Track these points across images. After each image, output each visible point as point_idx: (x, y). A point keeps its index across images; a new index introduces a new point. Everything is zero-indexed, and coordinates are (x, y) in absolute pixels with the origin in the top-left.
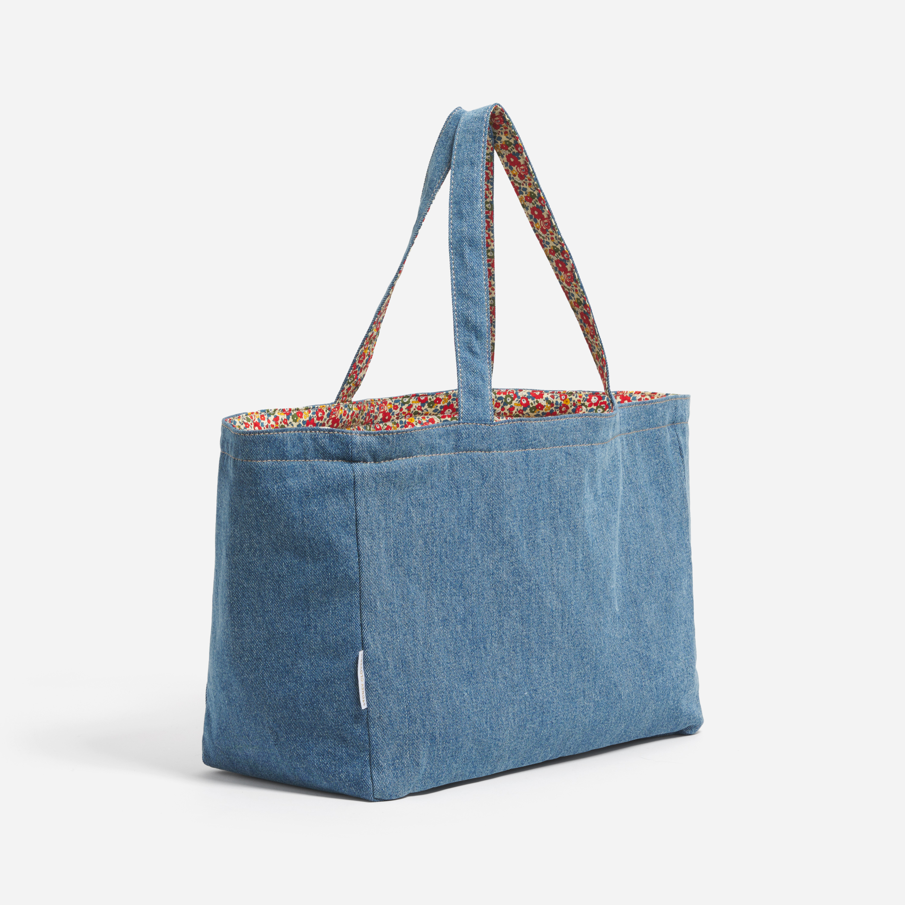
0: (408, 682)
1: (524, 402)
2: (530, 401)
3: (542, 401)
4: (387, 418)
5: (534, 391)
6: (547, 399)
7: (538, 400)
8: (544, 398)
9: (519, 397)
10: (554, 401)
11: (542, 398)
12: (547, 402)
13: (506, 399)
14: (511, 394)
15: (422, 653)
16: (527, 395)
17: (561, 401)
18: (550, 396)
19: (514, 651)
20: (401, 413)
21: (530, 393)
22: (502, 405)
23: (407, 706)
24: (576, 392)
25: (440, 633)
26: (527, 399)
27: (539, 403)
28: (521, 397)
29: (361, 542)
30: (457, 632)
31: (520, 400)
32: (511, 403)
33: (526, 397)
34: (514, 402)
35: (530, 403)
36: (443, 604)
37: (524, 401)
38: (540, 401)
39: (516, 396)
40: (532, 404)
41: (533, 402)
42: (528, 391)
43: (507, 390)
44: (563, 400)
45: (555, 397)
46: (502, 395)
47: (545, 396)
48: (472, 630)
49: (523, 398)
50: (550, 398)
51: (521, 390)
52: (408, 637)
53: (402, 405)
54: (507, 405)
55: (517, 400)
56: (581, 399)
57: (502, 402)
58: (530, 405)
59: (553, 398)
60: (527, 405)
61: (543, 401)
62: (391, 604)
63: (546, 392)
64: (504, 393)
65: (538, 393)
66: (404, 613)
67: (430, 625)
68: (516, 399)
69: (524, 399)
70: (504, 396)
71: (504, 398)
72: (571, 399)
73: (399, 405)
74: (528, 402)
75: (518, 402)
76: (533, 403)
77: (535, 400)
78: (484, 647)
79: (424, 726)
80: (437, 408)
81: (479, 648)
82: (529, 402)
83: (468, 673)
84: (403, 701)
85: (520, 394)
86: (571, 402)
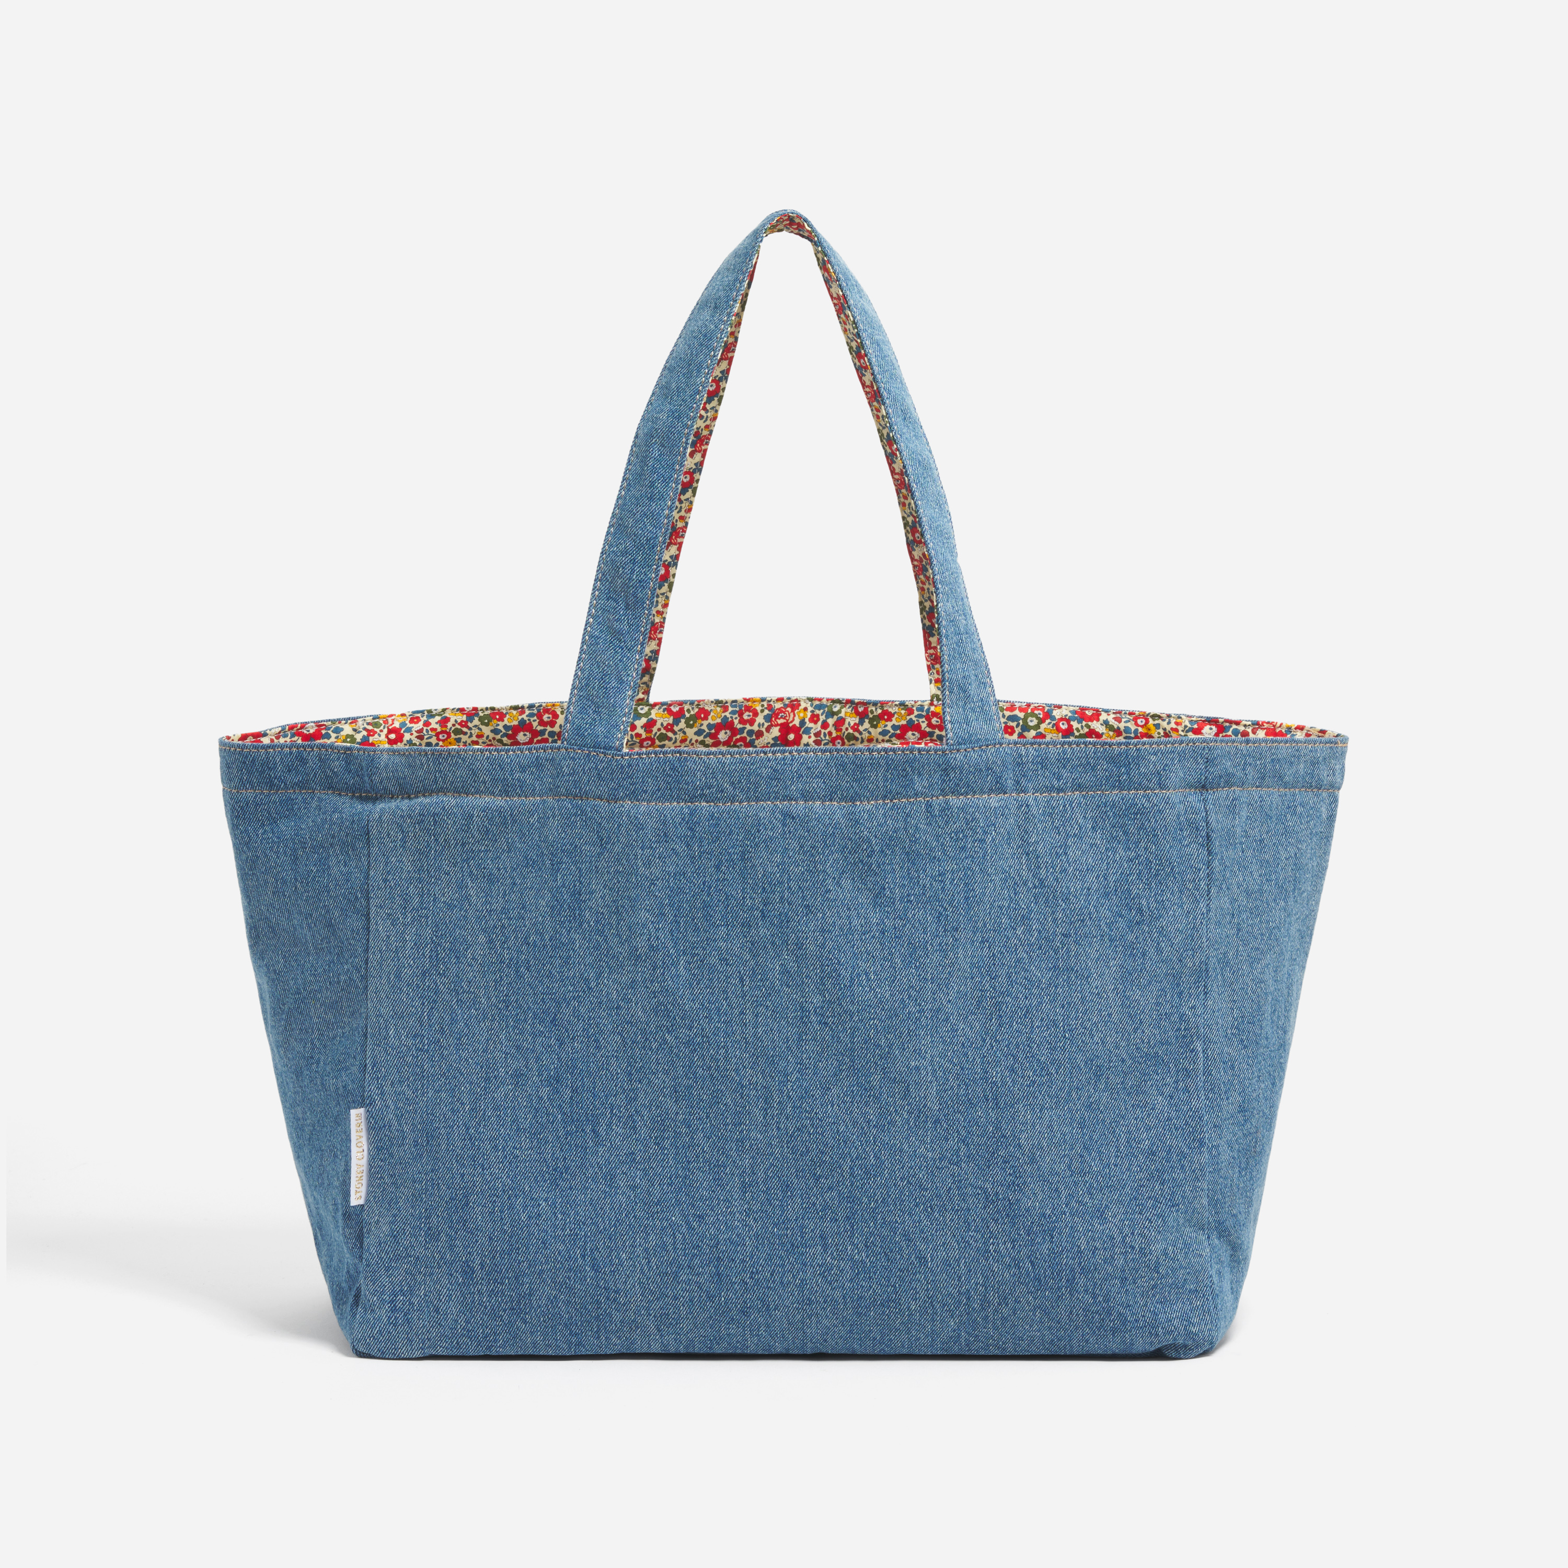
0: (432, 1171)
1: (1064, 726)
2: (1075, 724)
3: (1097, 726)
4: (791, 737)
5: (1083, 709)
6: (1106, 723)
7: (1090, 723)
8: (1101, 721)
9: (1053, 718)
10: (1122, 726)
11: (1098, 720)
12: (1106, 727)
13: (1025, 719)
14: (1036, 712)
15: (465, 1125)
16: (1070, 714)
17: (1137, 727)
18: (1113, 718)
19: (658, 1144)
20: (824, 733)
21: (1076, 712)
22: (1018, 730)
23: (426, 1210)
24: (1169, 716)
25: (506, 1095)
26: (1068, 721)
27: (1092, 728)
28: (1057, 717)
29: (373, 927)
30: (541, 1098)
31: (1055, 722)
32: (1037, 727)
33: (1067, 717)
34: (1043, 726)
35: (1074, 728)
36: (518, 1048)
37: (1063, 724)
38: (1093, 725)
39: (1048, 715)
40: (1078, 730)
41: (1079, 726)
42: (1072, 708)
43: (1029, 705)
44: (1142, 726)
45: (1123, 720)
46: (1017, 712)
47: (1103, 717)
48: (571, 1098)
49: (1061, 719)
50: (1113, 721)
51: (1060, 707)
52: (443, 1095)
53: (827, 717)
54: (1029, 731)
55: (1049, 724)
56: (1180, 728)
57: (1017, 726)
58: (1075, 732)
59: (1120, 721)
60: (1068, 732)
61: (1100, 726)
62: (415, 1036)
63: (1107, 711)
64: (1021, 710)
65: (1089, 713)
66: (442, 1055)
67: (487, 1080)
68: (1048, 721)
69: (1064, 722)
70: (1021, 715)
71: (1022, 717)
72: (1157, 726)
73: (822, 714)
74: (1070, 727)
75: (1051, 725)
76: (1080, 728)
77: (1084, 723)
78: (593, 1131)
79: (451, 1247)
80: (887, 728)
81: (583, 1130)
82: (1072, 726)
83: (555, 1170)
84: (421, 1201)
85: (1057, 714)
86: (1158, 731)
